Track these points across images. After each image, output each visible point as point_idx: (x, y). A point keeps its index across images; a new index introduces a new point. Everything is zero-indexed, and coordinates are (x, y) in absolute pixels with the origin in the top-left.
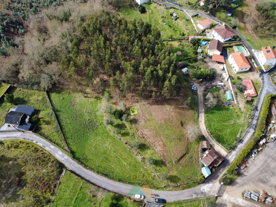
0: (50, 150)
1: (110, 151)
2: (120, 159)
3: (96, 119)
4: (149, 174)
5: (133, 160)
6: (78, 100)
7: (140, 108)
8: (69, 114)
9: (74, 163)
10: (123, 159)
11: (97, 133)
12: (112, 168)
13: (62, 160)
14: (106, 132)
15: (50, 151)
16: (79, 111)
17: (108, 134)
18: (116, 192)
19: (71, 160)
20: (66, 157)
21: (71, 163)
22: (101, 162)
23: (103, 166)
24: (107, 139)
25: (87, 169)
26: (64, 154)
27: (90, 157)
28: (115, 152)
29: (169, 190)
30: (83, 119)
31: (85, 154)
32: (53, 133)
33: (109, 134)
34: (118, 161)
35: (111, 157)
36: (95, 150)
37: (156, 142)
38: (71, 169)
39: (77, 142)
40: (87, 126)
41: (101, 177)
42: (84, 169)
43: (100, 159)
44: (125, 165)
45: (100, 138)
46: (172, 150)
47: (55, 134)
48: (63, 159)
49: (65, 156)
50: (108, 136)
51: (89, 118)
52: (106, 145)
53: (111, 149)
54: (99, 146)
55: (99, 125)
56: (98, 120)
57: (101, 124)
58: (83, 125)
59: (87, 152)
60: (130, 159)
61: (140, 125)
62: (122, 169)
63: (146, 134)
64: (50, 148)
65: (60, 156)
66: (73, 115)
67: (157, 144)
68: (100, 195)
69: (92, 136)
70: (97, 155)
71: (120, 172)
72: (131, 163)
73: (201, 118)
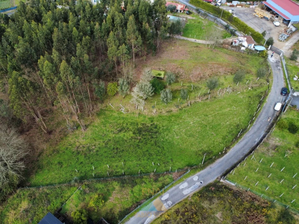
0: (170, 202)
1: (203, 121)
2: (219, 112)
3: (139, 124)
4: (248, 92)
5: (225, 101)
6: (81, 140)
7: (158, 67)
8: (104, 159)
9: (211, 168)
10: (220, 110)
11: (165, 128)
12: (230, 125)
13: (199, 186)
14: (170, 117)
15: (173, 203)
16: (106, 144)
17: (173, 116)
18: (268, 128)
19: (203, 172)
20: (195, 178)
21: (209, 173)
22: (217, 135)
23: (225, 134)
24: (181, 119)
25: (226, 153)
26: (189, 179)
27: (205, 146)
28: (207, 116)
29: (272, 82)
30: (128, 141)
31: (196, 152)
32: (132, 191)
33: (174, 114)
34: (221, 115)
35: (213, 121)
36: (194, 137)
37: (213, 70)
38: (219, 175)
39: (170, 158)
40: (145, 139)
41: (243, 140)
42: (225, 156)
43: (212, 134)
44: (230, 110)
45: (176, 127)
46: (229, 61)
47: (136, 188)
48: (198, 184)
49: (192, 179)
50: (178, 117)
51: (131, 133)
52: (192, 123)
53: (200, 118)
54: (189, 131)
55: (151, 123)
56: (143, 122)
57: (152, 121)
58: (140, 144)
59: (194, 149)
60: (223, 103)
61: (183, 74)
62: (236, 115)
63: (198, 73)
64: (166, 200)
65: (189, 187)
66: (110, 154)
67: (216, 69)
68: (274, 142)
69: (167, 135)
70: (204, 136)
71: (240, 117)
72: (229, 103)
73: (191, 40)
